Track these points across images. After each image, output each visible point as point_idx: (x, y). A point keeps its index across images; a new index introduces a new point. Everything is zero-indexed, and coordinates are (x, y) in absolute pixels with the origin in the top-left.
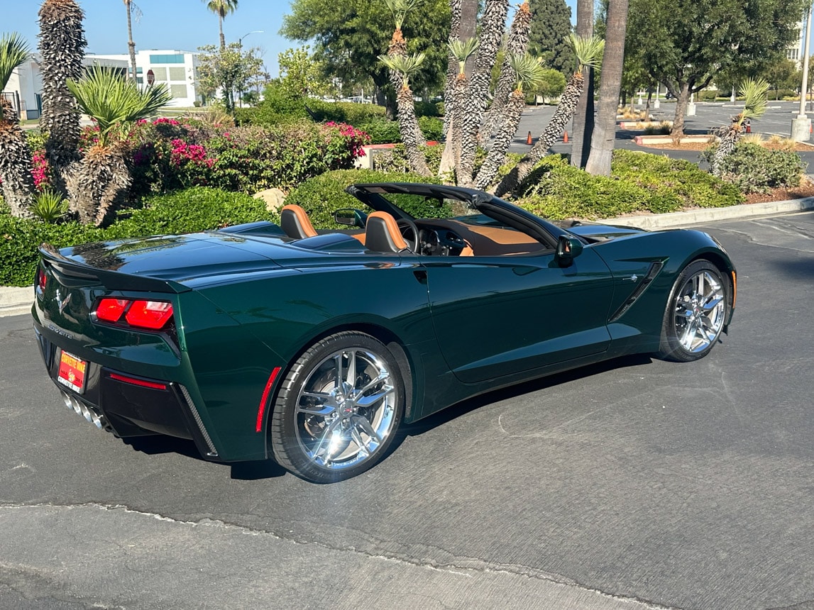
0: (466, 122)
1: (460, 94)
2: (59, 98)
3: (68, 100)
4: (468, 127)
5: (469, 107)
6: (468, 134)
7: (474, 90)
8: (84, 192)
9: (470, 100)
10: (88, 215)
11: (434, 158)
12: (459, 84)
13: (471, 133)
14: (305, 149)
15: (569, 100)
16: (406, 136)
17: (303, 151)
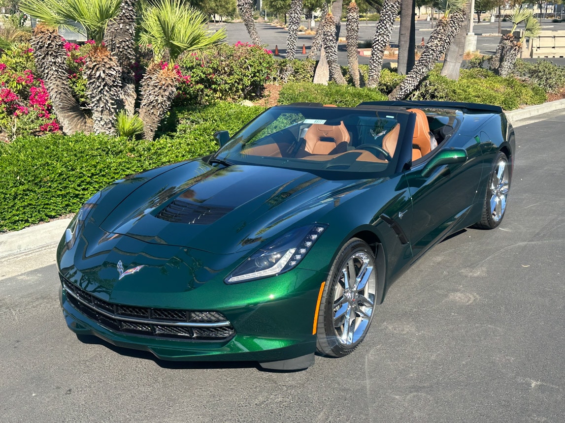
0: (377, 42)
1: (353, 19)
2: (121, 26)
3: (128, 27)
4: (379, 46)
5: (381, 30)
6: (378, 52)
7: (387, 16)
8: (152, 111)
9: (383, 25)
10: (152, 131)
11: (302, 70)
12: (352, 11)
13: (381, 51)
14: (251, 66)
15: (456, 24)
16: (331, 53)
17: (249, 67)
